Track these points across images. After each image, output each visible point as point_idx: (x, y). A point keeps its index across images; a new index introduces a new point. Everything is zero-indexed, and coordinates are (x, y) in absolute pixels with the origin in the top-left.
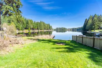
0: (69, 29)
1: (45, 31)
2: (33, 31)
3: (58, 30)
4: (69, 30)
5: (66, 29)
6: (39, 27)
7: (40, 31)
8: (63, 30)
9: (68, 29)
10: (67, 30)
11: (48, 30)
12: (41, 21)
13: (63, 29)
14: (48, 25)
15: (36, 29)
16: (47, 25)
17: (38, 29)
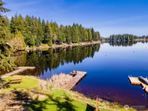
0: (143, 37)
1: (83, 44)
2: (58, 46)
4: (145, 39)
5: (136, 37)
6: (70, 38)
7: (72, 45)
9: (140, 38)
10: (136, 40)
12: (75, 24)
13: (127, 39)
14: (90, 32)
15: (64, 42)
16: (88, 31)
17: (67, 42)
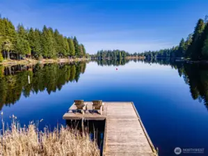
0: (135, 55)
3: (102, 58)
4: (137, 57)
5: (128, 55)
6: (38, 49)
7: (42, 61)
8: (117, 58)
9: (132, 55)
10: (129, 58)
11: (72, 60)
12: (47, 27)
13: (118, 56)
14: (72, 42)
15: (27, 56)
17: (34, 55)
